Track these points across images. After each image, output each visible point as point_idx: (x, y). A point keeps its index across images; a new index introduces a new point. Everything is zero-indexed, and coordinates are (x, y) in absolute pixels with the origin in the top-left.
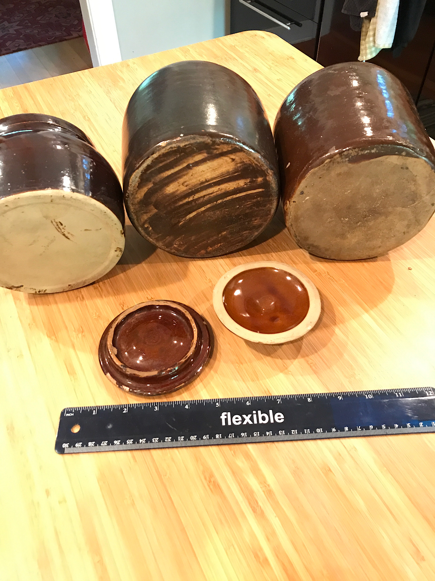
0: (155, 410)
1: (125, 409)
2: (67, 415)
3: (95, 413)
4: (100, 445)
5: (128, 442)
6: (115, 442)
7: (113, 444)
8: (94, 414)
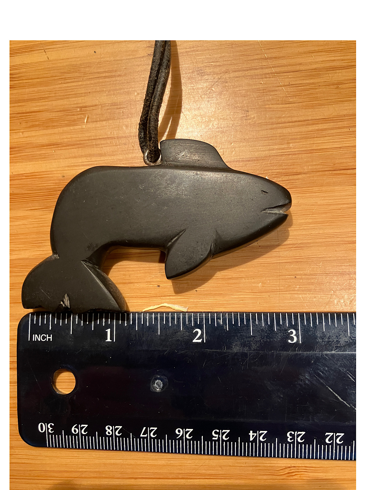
0: (290, 341)
1: (199, 331)
2: (36, 337)
3: (112, 338)
4: (137, 435)
5: (215, 437)
6: (179, 432)
7: (173, 436)
8: (109, 340)
